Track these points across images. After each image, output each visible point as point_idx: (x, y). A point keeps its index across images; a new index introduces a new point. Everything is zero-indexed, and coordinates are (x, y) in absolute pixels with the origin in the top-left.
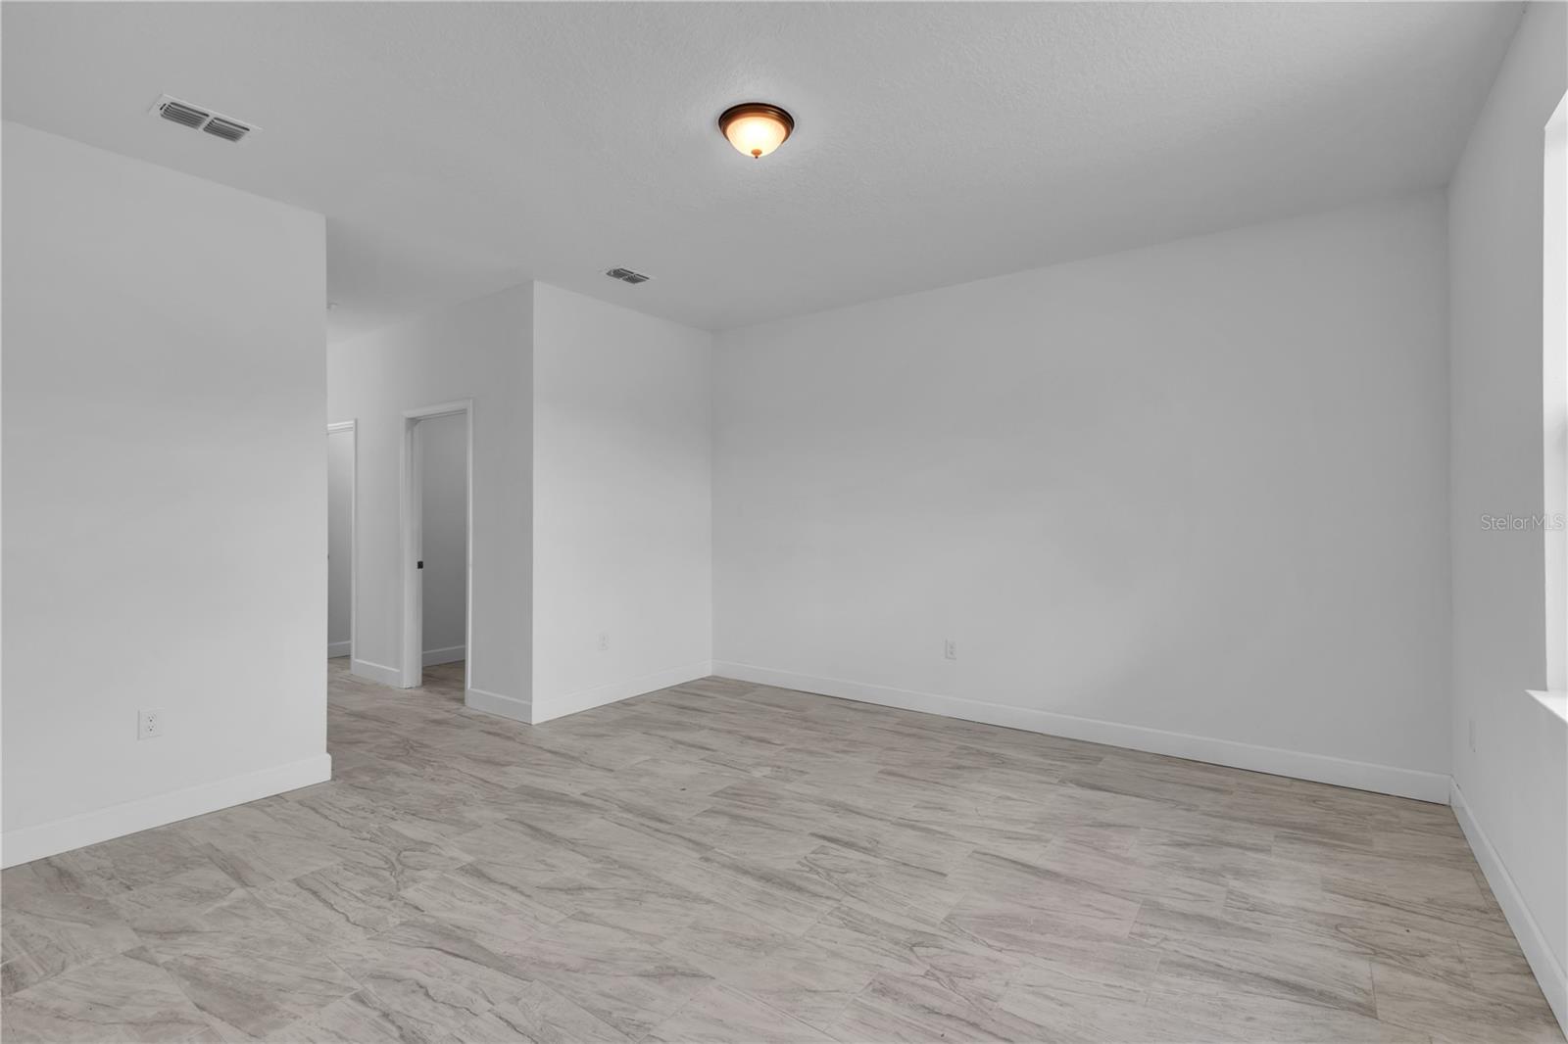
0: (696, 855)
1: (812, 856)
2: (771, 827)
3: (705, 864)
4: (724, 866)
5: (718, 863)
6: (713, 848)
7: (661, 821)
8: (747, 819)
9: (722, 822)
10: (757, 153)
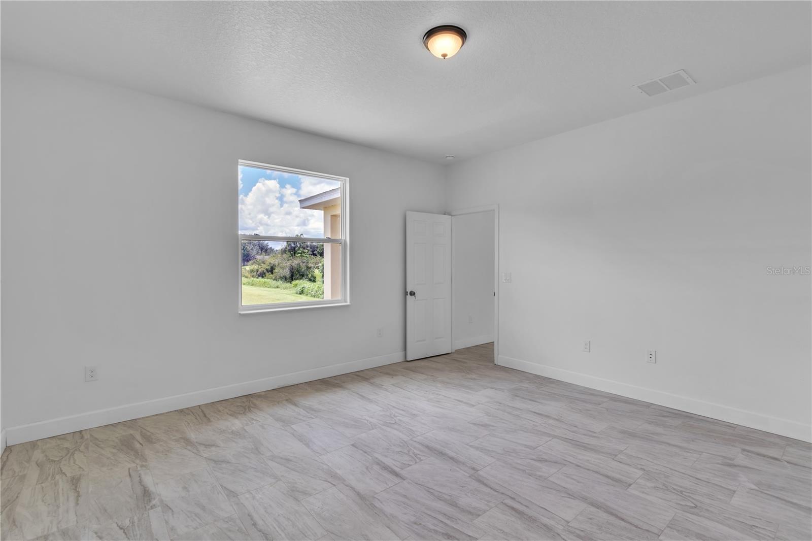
0: (481, 473)
1: (411, 463)
2: (429, 490)
3: (475, 466)
4: (463, 464)
5: (467, 466)
6: (470, 477)
7: (513, 508)
8: (445, 501)
9: (466, 500)
10: (444, 56)
